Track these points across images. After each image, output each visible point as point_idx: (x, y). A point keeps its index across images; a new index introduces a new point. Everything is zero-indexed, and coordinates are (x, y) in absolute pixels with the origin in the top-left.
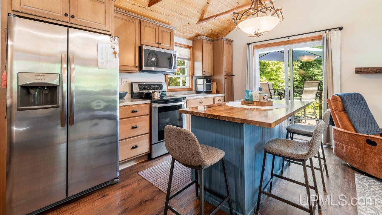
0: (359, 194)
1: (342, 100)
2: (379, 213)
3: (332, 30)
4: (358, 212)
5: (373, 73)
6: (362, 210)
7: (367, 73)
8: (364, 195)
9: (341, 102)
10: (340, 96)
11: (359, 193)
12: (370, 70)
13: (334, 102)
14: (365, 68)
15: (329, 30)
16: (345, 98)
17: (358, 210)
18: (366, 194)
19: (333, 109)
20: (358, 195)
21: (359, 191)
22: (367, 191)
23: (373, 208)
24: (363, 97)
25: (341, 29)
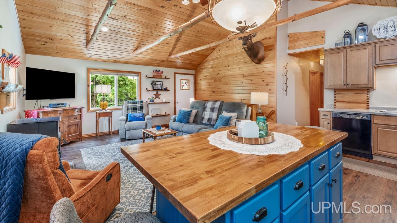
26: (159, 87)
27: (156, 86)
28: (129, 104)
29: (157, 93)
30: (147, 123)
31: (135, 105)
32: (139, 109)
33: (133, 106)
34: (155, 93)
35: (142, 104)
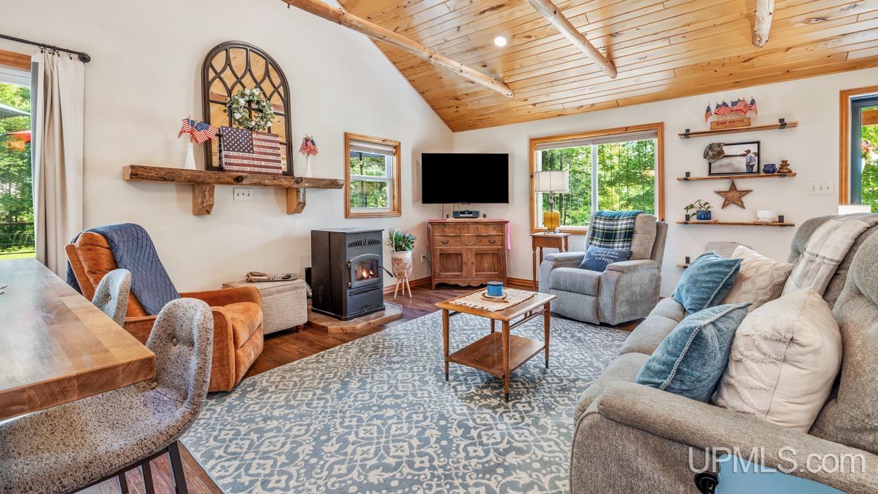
0: (193, 449)
1: (109, 244)
2: (243, 457)
3: (60, 52)
4: (220, 487)
5: (158, 180)
6: (222, 477)
7: (147, 179)
8: (202, 443)
9: (107, 248)
10: (103, 234)
11: (192, 445)
12: (153, 174)
13: (90, 250)
14: (145, 168)
15: (54, 49)
16: (116, 238)
17: (215, 481)
18: (200, 439)
19: (86, 269)
20: (194, 451)
21: (189, 442)
22: (199, 431)
23: (231, 457)
24: (146, 233)
25: (84, 58)
26: (741, 164)
27: (725, 161)
28: (598, 221)
29: (733, 187)
30: (602, 279)
31: (613, 225)
32: (623, 236)
33: (606, 227)
34: (724, 185)
35: (631, 223)
